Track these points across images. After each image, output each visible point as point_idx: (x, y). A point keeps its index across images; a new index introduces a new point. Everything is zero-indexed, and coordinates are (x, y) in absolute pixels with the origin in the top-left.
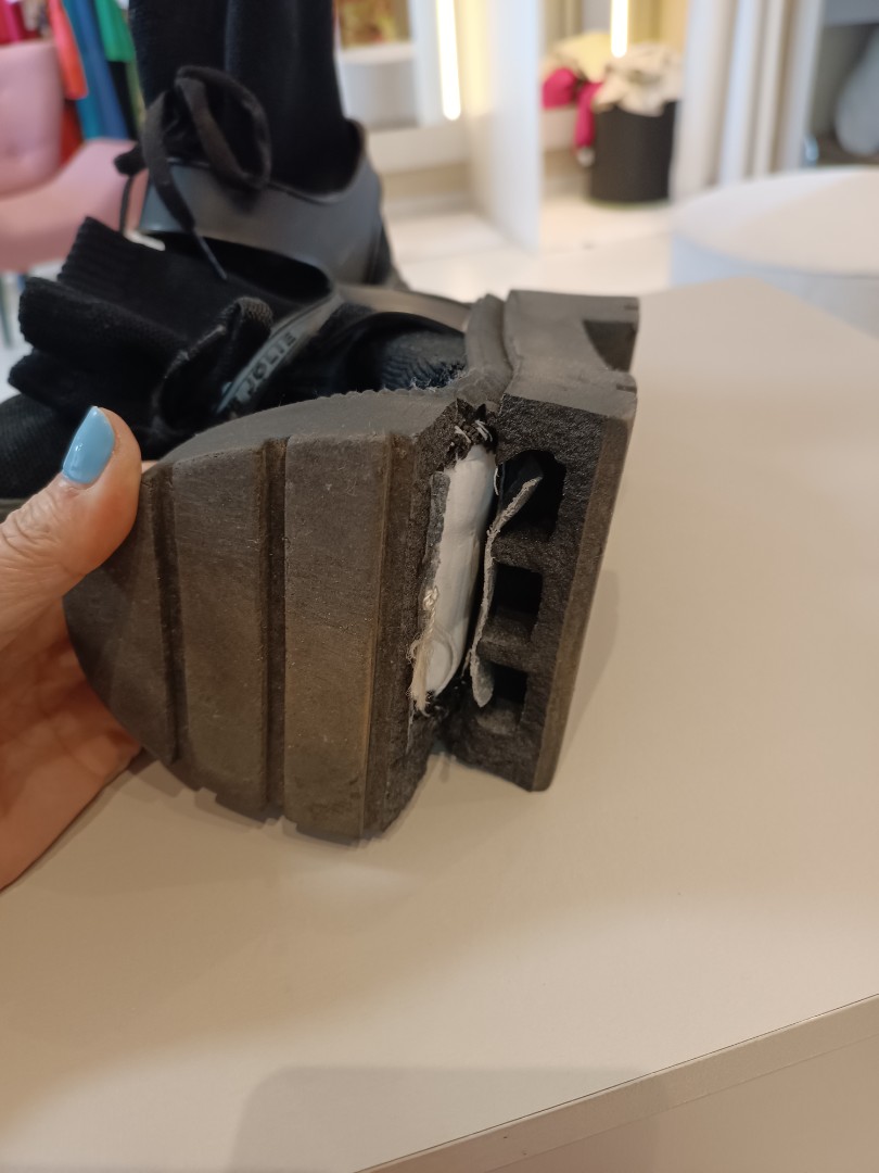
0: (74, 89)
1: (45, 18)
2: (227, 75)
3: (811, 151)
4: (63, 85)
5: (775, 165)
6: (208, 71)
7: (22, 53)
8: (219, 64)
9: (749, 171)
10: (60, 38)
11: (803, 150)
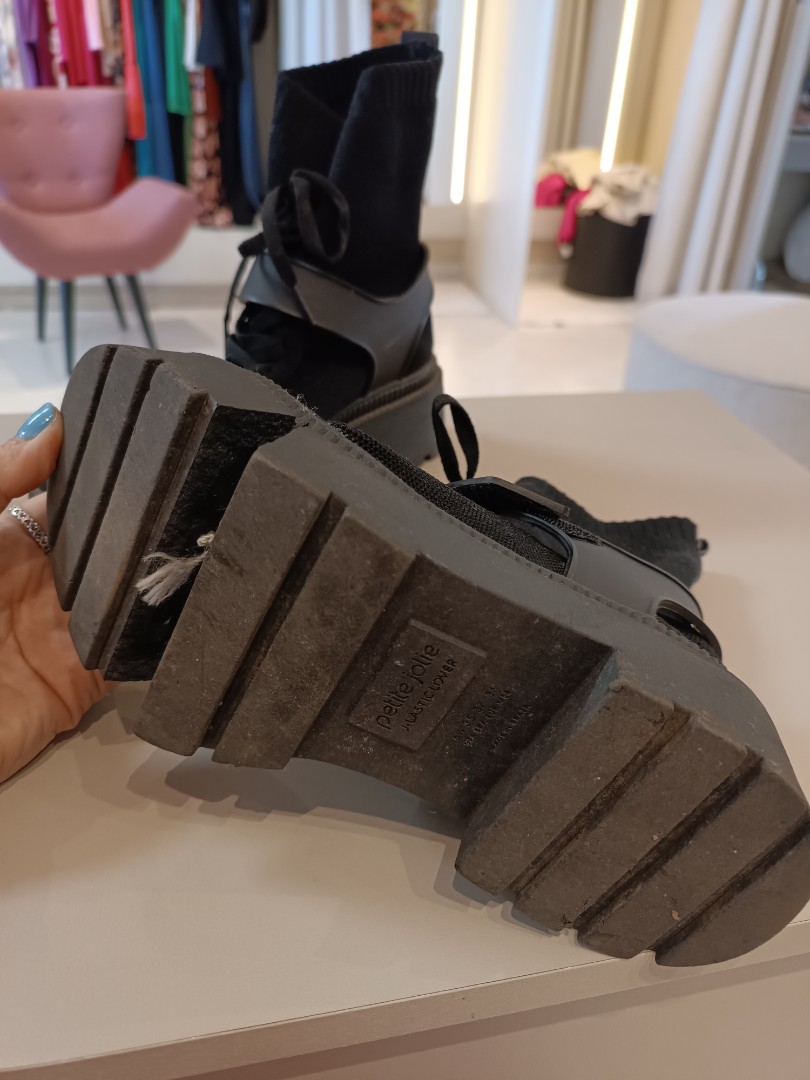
0: (135, 132)
1: (120, 69)
2: (329, 180)
3: (760, 275)
4: (127, 126)
5: (727, 285)
6: (317, 176)
7: (95, 95)
8: (325, 171)
9: (704, 287)
10: (130, 87)
11: (754, 273)
